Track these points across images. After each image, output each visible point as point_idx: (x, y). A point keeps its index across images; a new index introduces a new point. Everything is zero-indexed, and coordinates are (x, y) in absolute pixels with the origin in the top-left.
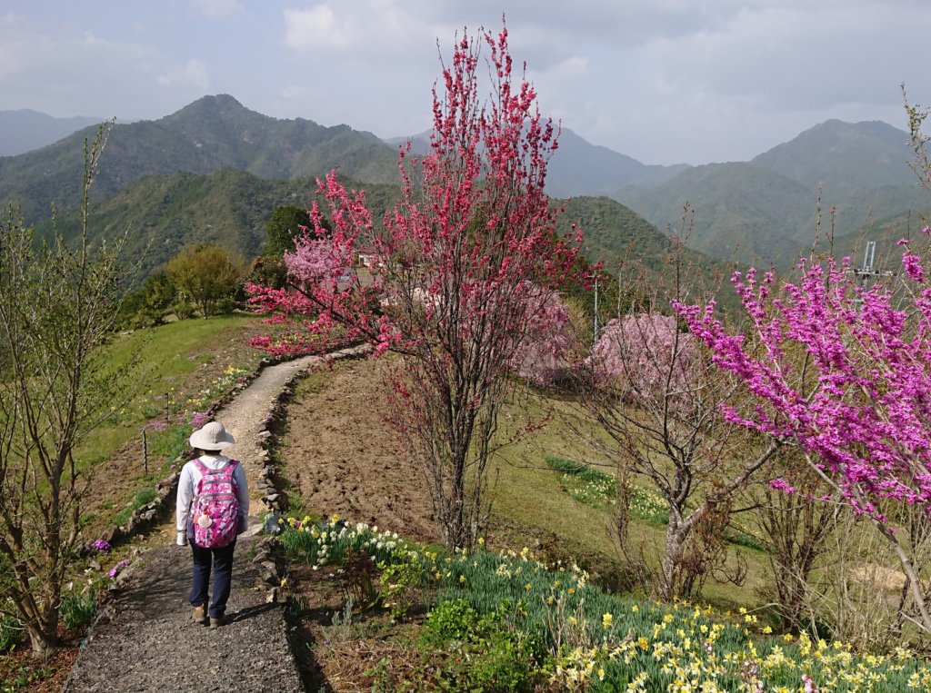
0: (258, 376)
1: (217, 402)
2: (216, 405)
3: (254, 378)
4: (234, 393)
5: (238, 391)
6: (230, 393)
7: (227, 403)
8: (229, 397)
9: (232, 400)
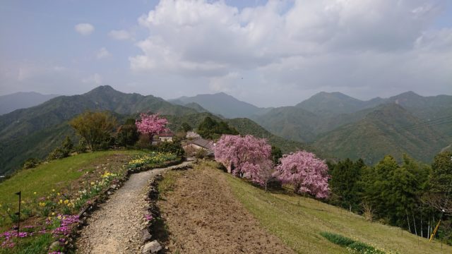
0: (127, 179)
1: (92, 202)
2: (90, 205)
3: (124, 181)
4: (109, 193)
5: (113, 191)
6: (106, 193)
7: (102, 202)
8: (104, 196)
9: (107, 199)
